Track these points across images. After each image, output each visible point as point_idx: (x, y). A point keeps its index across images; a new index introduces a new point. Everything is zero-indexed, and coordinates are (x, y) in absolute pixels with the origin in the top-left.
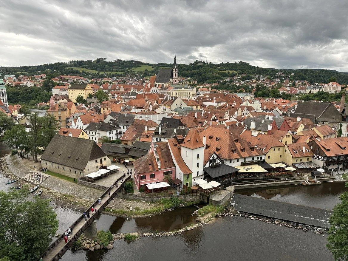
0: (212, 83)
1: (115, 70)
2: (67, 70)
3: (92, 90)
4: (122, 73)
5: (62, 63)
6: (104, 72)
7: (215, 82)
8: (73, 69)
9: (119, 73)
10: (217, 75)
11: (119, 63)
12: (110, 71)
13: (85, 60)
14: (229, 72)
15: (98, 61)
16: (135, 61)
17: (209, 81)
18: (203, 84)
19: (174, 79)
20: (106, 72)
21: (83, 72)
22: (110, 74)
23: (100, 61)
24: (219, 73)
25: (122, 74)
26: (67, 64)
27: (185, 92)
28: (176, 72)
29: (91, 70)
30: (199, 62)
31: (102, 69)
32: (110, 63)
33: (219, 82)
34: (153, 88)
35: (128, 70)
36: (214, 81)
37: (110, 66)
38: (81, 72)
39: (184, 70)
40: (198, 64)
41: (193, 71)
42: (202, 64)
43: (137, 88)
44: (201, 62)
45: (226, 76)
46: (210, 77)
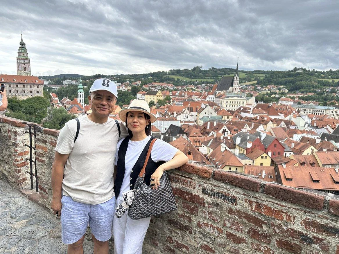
0: (305, 93)
1: (207, 77)
2: (165, 78)
3: (162, 96)
4: (213, 80)
5: (163, 72)
6: (195, 80)
7: (310, 92)
8: (170, 77)
9: (210, 80)
10: (316, 84)
11: (213, 70)
12: (202, 78)
13: (182, 69)
14: (333, 81)
15: (194, 69)
16: (230, 69)
17: (303, 90)
18: (294, 93)
19: (234, 87)
20: (198, 80)
21: (178, 80)
22: (201, 81)
23: (196, 70)
24: (319, 82)
25: (212, 82)
26: (167, 72)
27: (238, 101)
28: (237, 80)
29: (186, 78)
30: (298, 69)
31: (196, 77)
32: (204, 71)
33: (315, 92)
34: (210, 96)
35: (220, 78)
36: (308, 90)
37: (204, 74)
38: (176, 79)
39: (279, 77)
40: (297, 71)
41: (289, 79)
42: (302, 71)
43: (198, 95)
44: (302, 69)
45: (328, 85)
46: (305, 85)
